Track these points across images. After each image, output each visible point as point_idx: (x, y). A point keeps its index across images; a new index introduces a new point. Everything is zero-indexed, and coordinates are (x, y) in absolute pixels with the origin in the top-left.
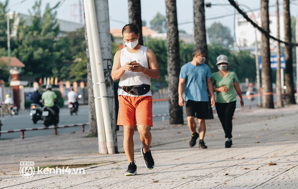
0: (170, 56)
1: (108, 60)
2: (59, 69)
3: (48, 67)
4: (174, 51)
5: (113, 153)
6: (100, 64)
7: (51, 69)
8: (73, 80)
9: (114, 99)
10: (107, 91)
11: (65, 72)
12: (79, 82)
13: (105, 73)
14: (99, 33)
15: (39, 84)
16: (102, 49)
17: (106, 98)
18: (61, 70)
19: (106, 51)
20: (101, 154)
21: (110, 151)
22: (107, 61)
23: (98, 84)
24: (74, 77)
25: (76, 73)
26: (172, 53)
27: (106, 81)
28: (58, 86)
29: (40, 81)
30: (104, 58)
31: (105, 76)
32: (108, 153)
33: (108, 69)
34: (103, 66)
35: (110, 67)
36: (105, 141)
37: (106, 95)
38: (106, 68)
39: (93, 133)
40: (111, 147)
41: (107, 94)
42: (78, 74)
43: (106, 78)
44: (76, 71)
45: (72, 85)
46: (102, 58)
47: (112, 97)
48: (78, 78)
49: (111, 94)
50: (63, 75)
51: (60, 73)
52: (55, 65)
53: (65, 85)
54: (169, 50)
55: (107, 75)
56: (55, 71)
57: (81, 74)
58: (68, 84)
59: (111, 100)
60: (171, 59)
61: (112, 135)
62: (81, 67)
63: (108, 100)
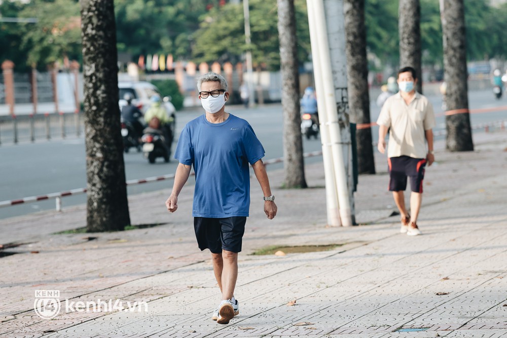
0: (404, 50)
1: (342, 89)
2: (173, 38)
3: (153, 35)
4: (412, 40)
5: (350, 226)
6: (332, 95)
7: (159, 38)
8: (199, 60)
9: (350, 147)
10: (341, 134)
11: (185, 45)
12: (210, 63)
13: (339, 108)
14: (330, 49)
15: (139, 67)
16: (334, 72)
17: (340, 146)
18: (178, 41)
19: (339, 75)
20: (332, 227)
21: (346, 221)
22: (340, 90)
23: (328, 125)
24: (201, 55)
25: (205, 48)
26: (409, 43)
27: (340, 120)
28: (173, 71)
29: (141, 61)
30: (338, 86)
31: (338, 113)
32: (341, 225)
33: (343, 102)
34: (336, 98)
35: (345, 100)
36: (338, 208)
37: (340, 141)
38: (340, 100)
39: (290, 182)
40: (348, 217)
41: (342, 139)
42: (209, 50)
43: (340, 116)
44: (206, 43)
45: (198, 69)
46: (335, 86)
47: (348, 144)
48: (208, 57)
49: (346, 138)
50: (181, 50)
51: (174, 47)
52: (164, 31)
53: (185, 70)
54: (403, 39)
55: (341, 111)
56: (166, 43)
57: (215, 48)
58: (191, 67)
59: (346, 147)
60: (407, 53)
61: (348, 198)
62: (214, 36)
63: (343, 147)
